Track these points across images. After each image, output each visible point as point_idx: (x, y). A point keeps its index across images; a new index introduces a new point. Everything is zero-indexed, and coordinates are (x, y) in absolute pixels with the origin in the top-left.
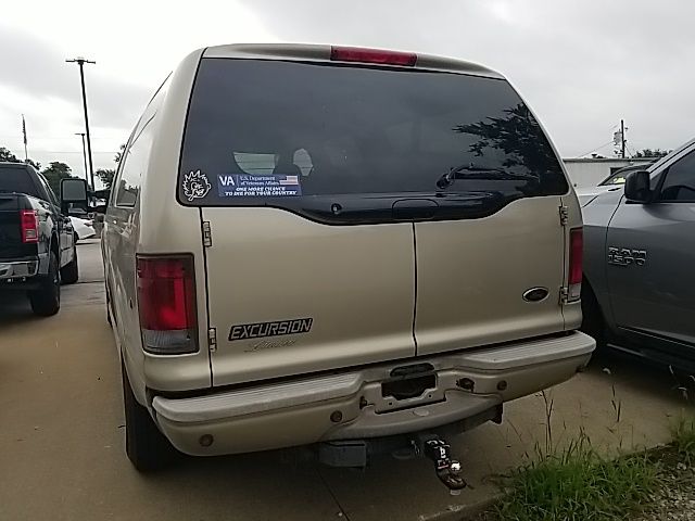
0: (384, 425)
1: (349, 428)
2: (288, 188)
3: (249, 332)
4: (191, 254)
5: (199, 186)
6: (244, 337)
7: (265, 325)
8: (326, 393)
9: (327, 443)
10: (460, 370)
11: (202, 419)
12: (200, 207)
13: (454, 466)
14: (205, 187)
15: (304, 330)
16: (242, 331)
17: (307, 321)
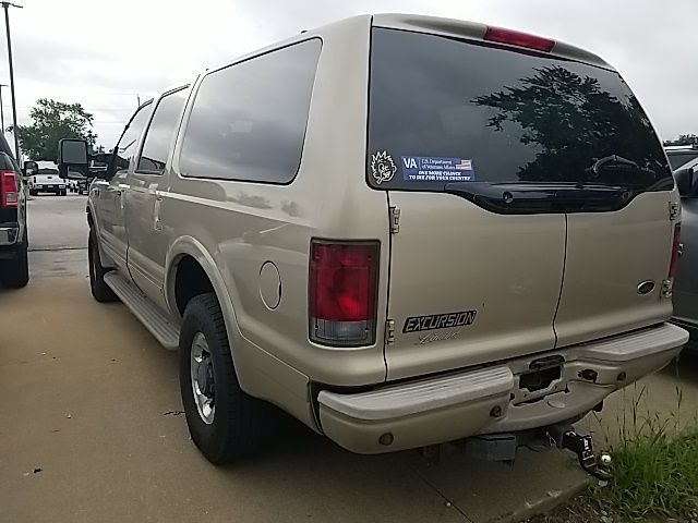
0: (531, 418)
1: (502, 422)
2: (464, 173)
3: (421, 324)
4: (378, 241)
5: (385, 168)
6: (417, 330)
7: (436, 316)
8: (493, 387)
9: (477, 437)
10: (584, 361)
11: (388, 416)
12: (387, 190)
13: (604, 457)
14: (391, 169)
15: (468, 323)
16: (416, 323)
17: (472, 312)
